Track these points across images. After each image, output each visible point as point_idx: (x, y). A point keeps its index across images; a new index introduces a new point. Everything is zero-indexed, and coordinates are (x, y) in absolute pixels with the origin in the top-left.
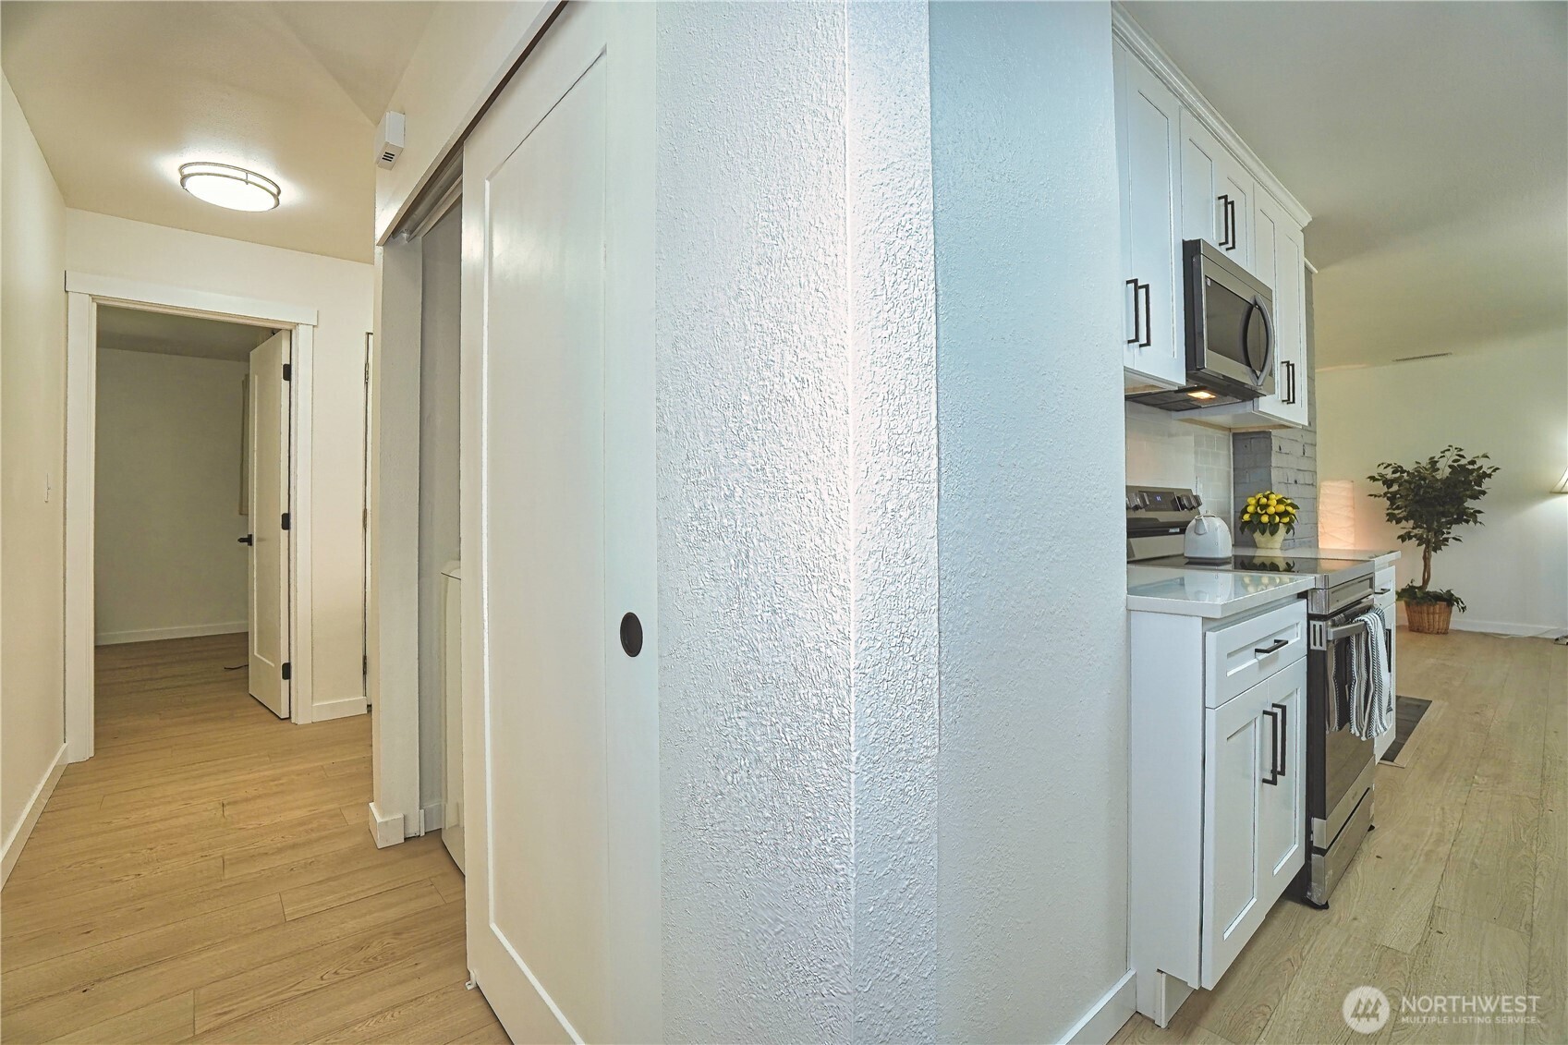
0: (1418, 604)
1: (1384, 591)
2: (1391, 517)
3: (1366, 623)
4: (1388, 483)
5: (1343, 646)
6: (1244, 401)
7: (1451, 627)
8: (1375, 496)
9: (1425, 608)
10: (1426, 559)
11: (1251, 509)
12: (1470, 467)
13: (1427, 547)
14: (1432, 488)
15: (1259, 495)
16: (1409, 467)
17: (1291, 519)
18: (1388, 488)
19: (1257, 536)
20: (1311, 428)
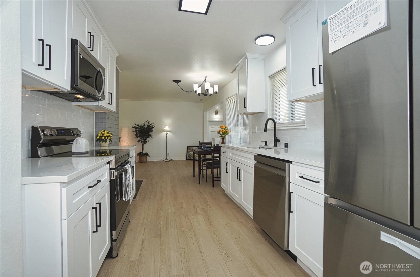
0: (141, 156)
1: (133, 156)
2: (136, 137)
3: (126, 168)
4: (136, 128)
5: (120, 176)
6: (96, 101)
7: (148, 160)
8: (133, 131)
9: (143, 157)
10: (143, 146)
11: (99, 135)
12: (151, 125)
13: (143, 143)
14: (144, 130)
15: (102, 131)
16: (140, 125)
17: (111, 138)
18: (136, 129)
19: (101, 142)
20: (117, 112)
